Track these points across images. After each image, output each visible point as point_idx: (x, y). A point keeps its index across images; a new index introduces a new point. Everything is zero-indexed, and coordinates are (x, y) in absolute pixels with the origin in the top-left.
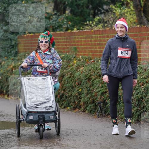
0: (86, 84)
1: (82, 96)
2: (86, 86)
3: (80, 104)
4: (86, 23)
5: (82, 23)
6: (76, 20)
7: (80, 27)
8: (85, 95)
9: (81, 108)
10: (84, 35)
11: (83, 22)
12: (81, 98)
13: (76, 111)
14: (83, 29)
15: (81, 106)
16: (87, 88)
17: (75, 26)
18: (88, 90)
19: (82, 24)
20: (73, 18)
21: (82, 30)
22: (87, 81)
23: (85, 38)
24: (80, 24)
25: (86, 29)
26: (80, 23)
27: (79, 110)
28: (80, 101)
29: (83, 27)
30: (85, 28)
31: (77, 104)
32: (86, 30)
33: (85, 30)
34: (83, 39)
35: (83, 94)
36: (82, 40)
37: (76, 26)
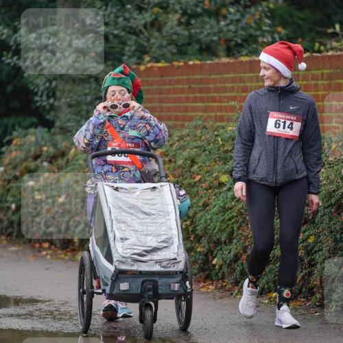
0: (331, 219)
1: (317, 257)
2: (330, 227)
3: (309, 283)
4: (330, 31)
5: (319, 29)
6: (300, 22)
7: (313, 41)
8: (327, 254)
9: (313, 294)
10: (324, 68)
11: (322, 26)
12: (313, 266)
13: (298, 303)
14: (322, 48)
15: (313, 288)
16: (331, 232)
17: (297, 39)
18: (335, 241)
19: (318, 33)
20: (292, 16)
21: (319, 51)
22: (333, 210)
23: (330, 77)
24: (313, 34)
25: (332, 49)
26: (311, 30)
27: (308, 300)
28: (310, 274)
29: (321, 44)
30: (328, 46)
31: (301, 283)
32: (330, 53)
33: (327, 51)
34: (322, 79)
35: (320, 253)
36: (320, 82)
37: (300, 40)
